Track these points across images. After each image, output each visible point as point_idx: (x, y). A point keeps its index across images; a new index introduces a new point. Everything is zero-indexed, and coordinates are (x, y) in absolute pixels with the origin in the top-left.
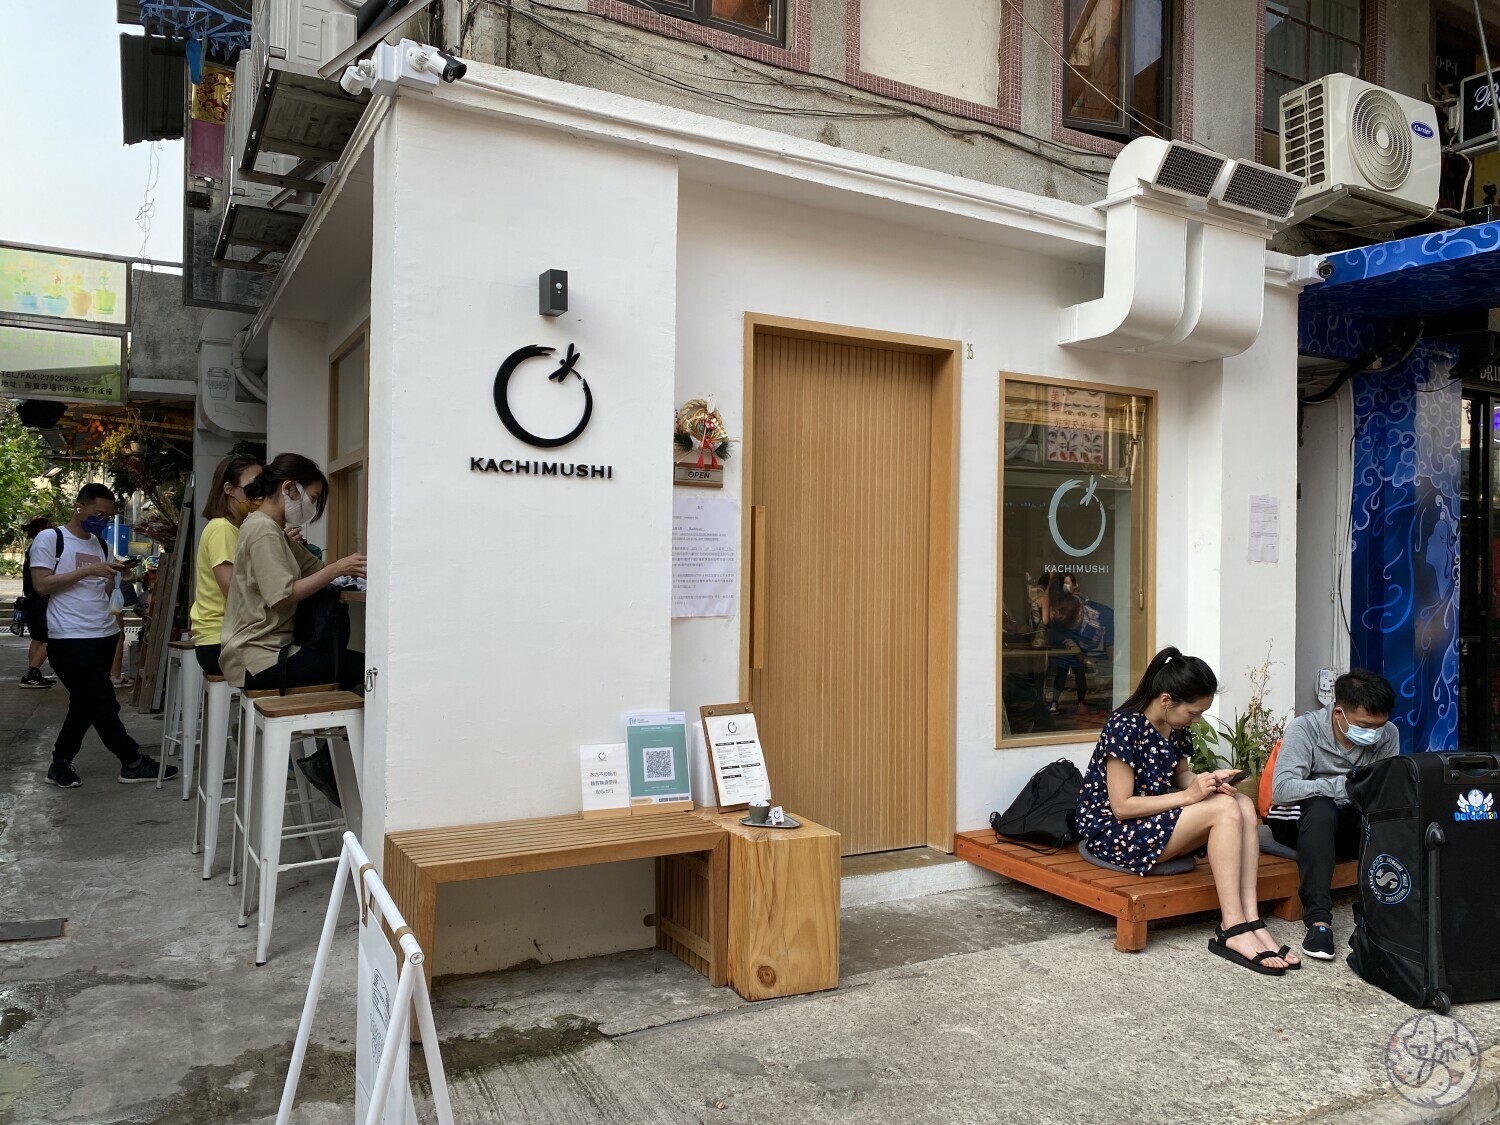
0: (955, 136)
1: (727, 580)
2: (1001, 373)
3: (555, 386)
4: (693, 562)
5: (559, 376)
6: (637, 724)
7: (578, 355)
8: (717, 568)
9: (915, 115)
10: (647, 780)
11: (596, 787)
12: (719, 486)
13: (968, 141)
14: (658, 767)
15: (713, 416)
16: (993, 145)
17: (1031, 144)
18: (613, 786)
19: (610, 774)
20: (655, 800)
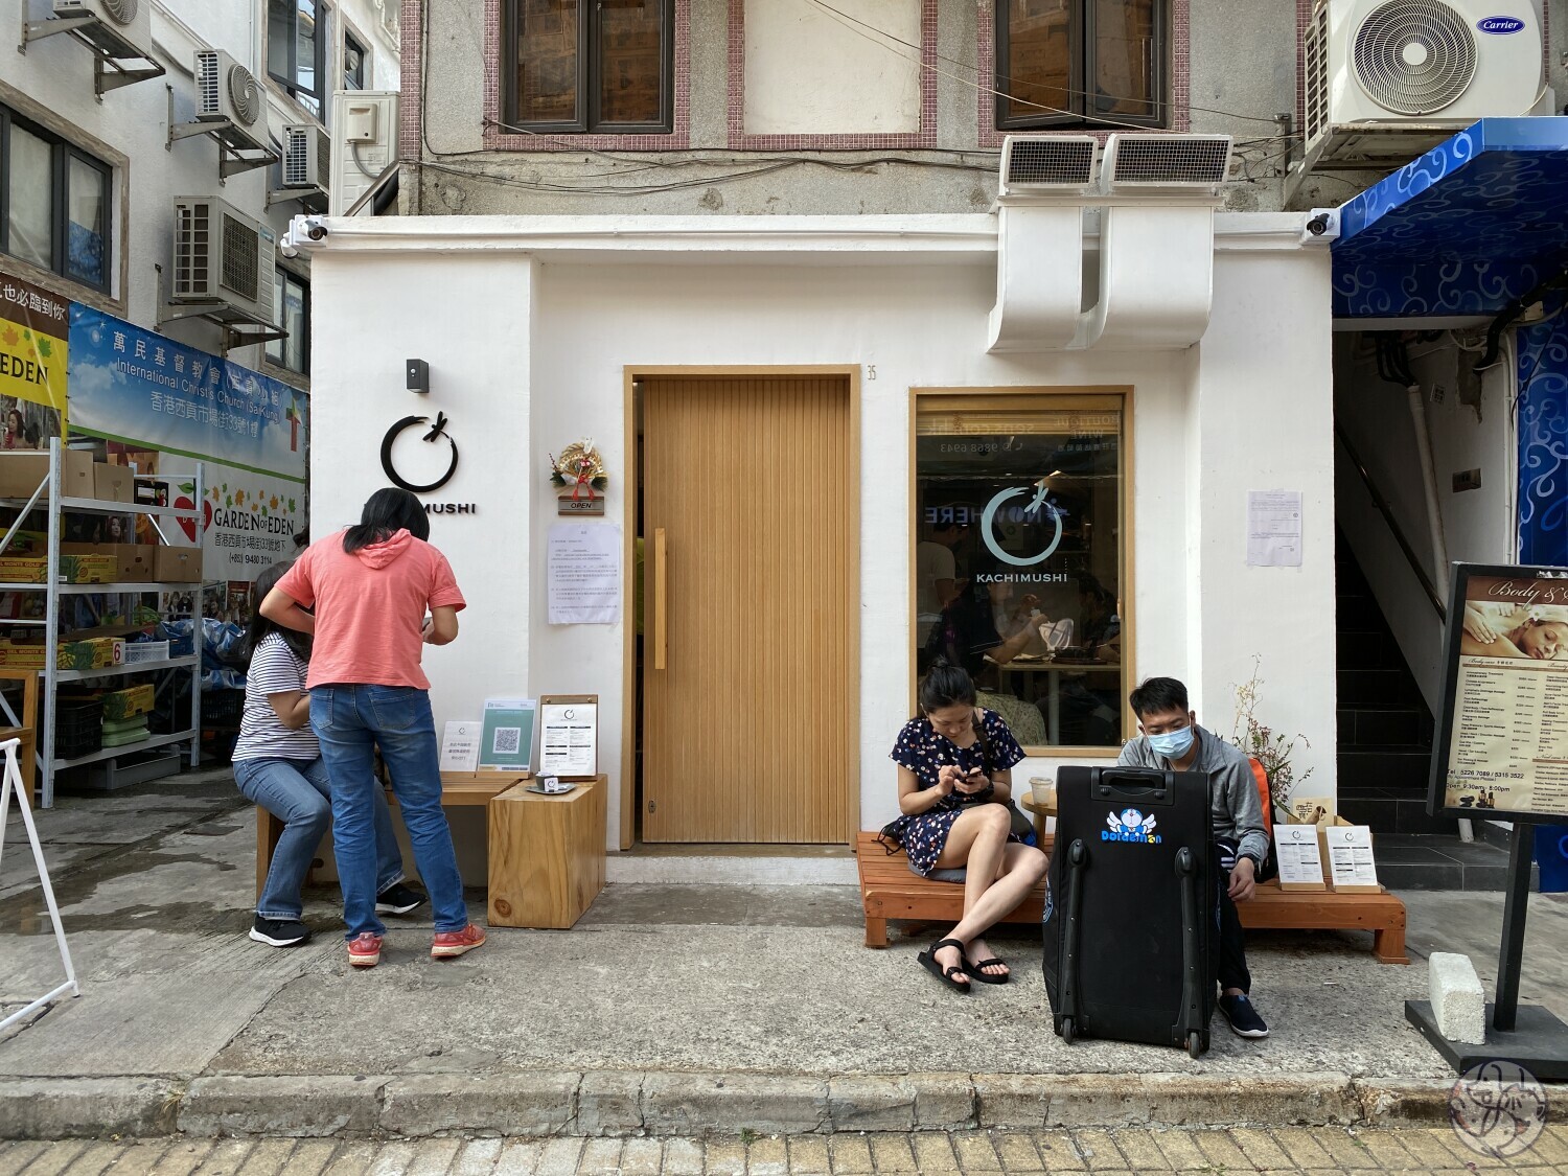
0: (853, 170)
1: (610, 592)
2: (910, 389)
3: (429, 445)
4: (575, 578)
5: (432, 437)
6: (494, 708)
7: (446, 420)
8: (601, 583)
9: (804, 161)
10: (495, 751)
11: (452, 754)
12: (601, 514)
13: (870, 172)
14: (505, 743)
15: (591, 455)
16: (902, 168)
17: (951, 158)
18: (464, 755)
19: (465, 745)
20: (499, 768)
